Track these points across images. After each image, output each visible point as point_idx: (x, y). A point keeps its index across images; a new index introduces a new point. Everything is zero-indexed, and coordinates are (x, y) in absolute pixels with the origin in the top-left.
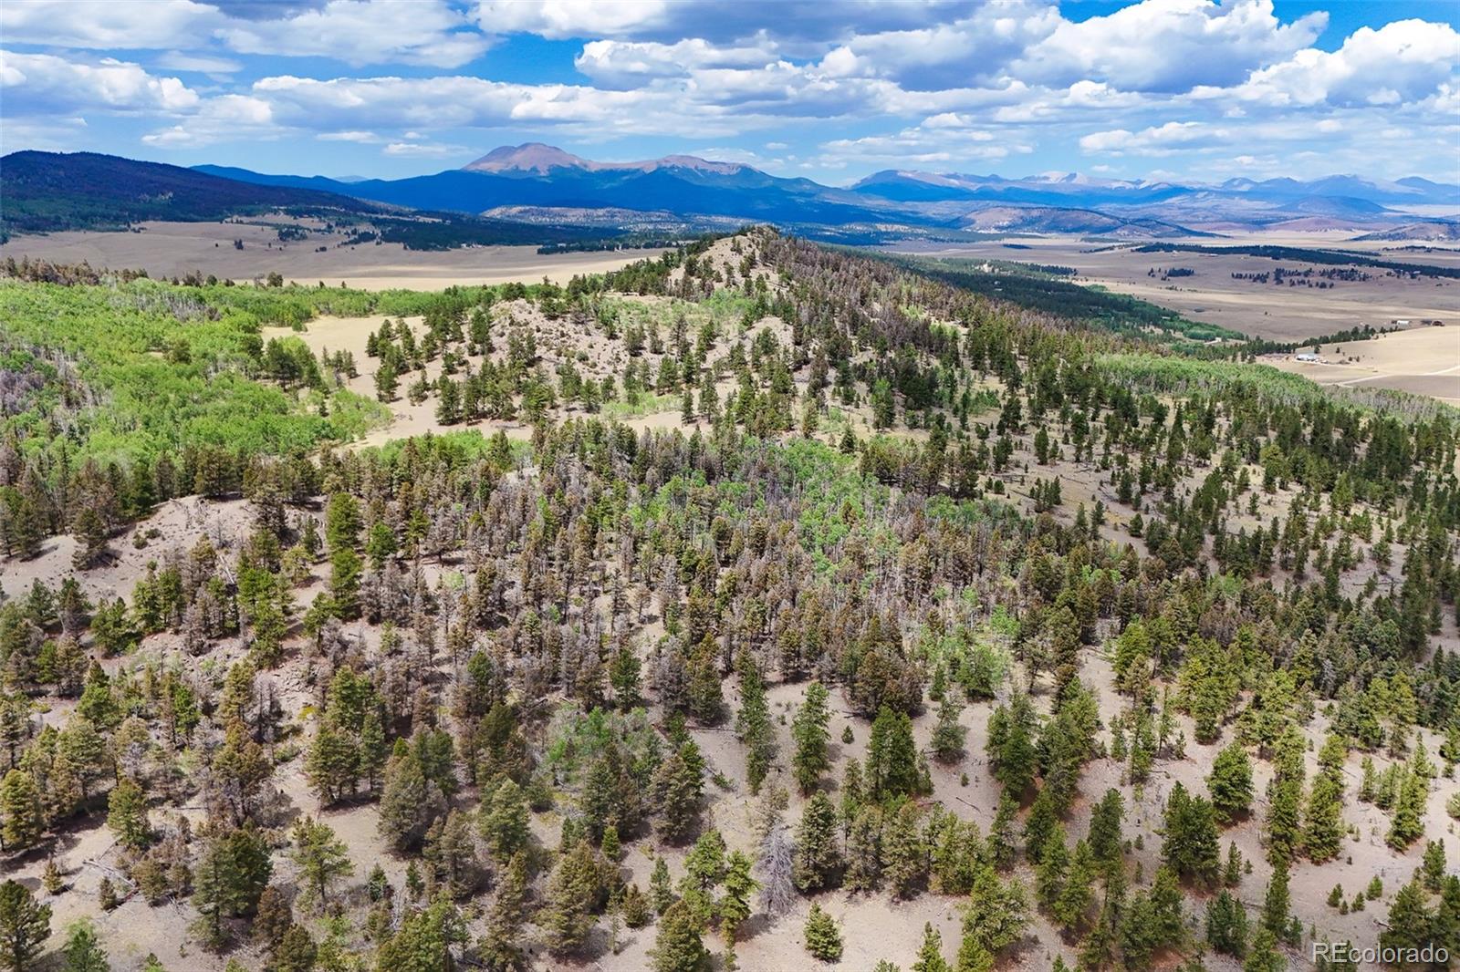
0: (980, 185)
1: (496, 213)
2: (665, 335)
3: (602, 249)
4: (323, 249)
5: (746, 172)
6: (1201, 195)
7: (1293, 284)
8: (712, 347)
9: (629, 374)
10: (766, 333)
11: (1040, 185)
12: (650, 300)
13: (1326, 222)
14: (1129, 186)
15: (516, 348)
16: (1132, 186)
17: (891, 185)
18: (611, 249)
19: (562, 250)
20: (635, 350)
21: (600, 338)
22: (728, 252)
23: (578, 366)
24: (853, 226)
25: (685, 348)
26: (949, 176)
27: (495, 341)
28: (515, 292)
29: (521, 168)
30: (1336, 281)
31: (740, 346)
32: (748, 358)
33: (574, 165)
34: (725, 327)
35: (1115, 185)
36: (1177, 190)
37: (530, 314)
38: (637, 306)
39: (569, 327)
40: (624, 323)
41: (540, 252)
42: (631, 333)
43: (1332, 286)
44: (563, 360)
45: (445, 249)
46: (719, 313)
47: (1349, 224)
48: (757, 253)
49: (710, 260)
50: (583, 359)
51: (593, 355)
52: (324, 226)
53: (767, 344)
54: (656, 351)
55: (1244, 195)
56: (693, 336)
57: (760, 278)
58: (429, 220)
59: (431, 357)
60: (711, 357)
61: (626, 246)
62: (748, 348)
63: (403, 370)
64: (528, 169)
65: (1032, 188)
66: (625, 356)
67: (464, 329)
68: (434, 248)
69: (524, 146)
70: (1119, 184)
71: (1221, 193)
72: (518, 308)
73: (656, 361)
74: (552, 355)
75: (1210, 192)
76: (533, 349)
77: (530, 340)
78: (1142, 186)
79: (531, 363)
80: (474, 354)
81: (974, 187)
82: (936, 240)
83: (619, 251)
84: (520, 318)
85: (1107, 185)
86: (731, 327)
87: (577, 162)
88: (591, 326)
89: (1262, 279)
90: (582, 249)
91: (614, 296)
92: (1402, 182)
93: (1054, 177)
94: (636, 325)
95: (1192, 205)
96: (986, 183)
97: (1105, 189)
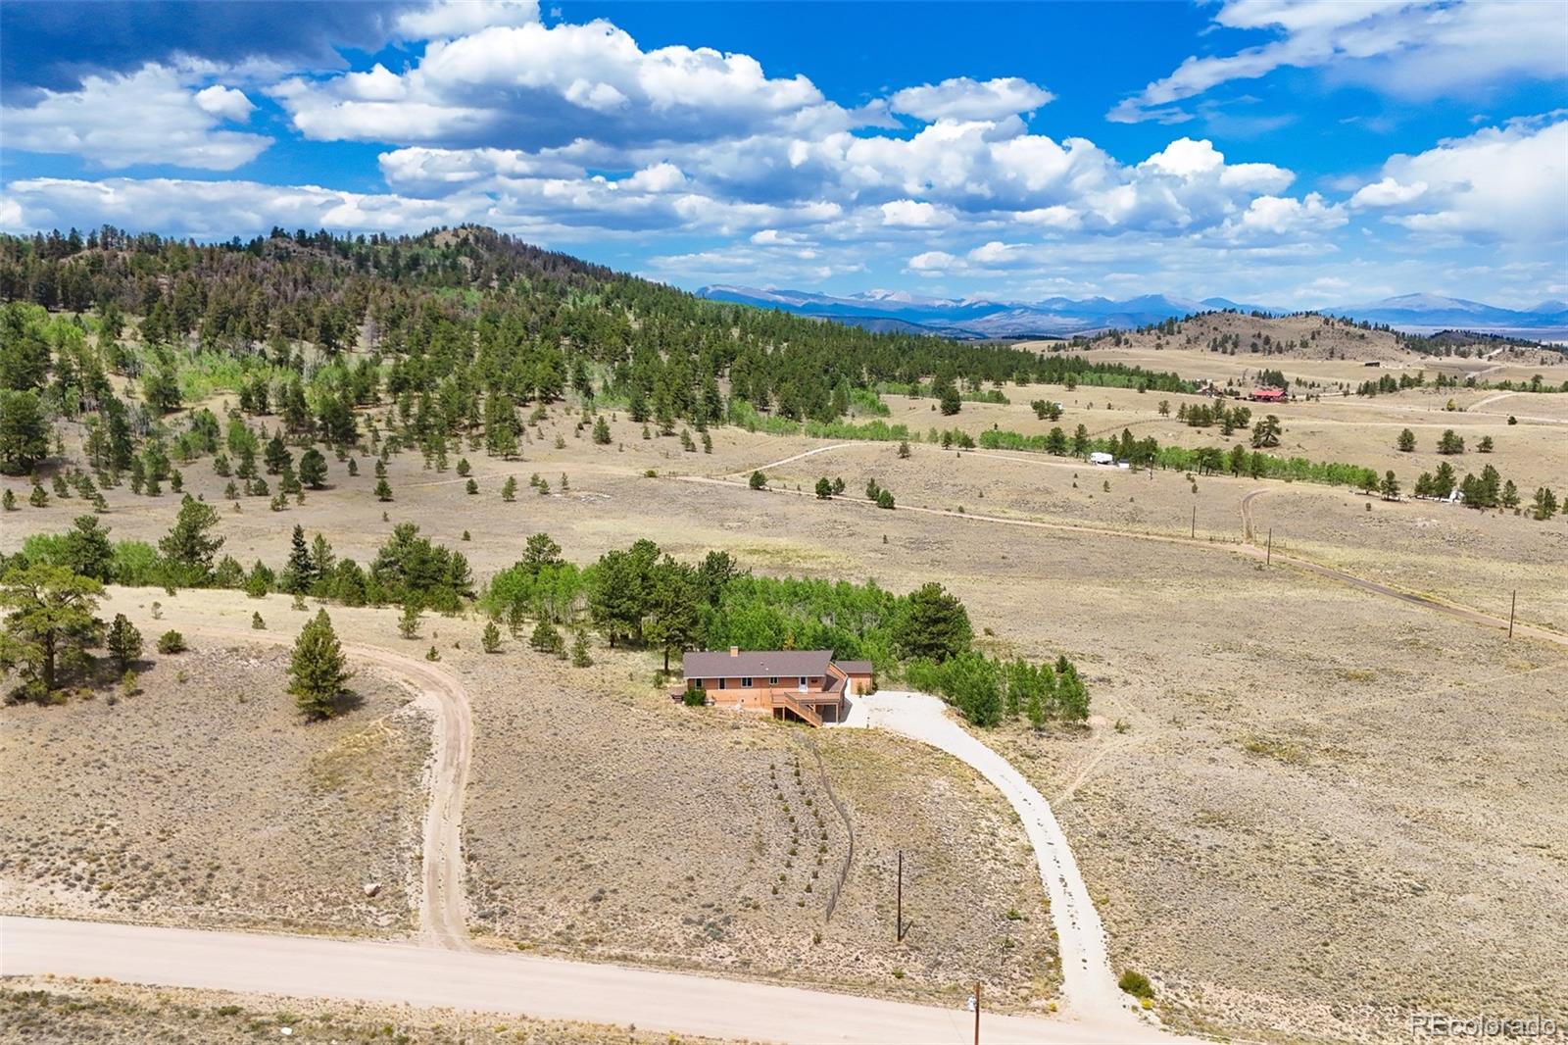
0: (805, 302)
6: (1017, 312)
11: (864, 303)
14: (951, 304)
16: (955, 304)
22: (450, 237)
26: (775, 293)
35: (938, 303)
36: (995, 308)
49: (435, 240)
55: (1057, 312)
65: (856, 306)
70: (942, 302)
71: (1037, 310)
75: (1026, 308)
78: (964, 304)
81: (800, 303)
85: (929, 303)
93: (877, 294)
95: (1007, 321)
96: (812, 300)
97: (928, 306)
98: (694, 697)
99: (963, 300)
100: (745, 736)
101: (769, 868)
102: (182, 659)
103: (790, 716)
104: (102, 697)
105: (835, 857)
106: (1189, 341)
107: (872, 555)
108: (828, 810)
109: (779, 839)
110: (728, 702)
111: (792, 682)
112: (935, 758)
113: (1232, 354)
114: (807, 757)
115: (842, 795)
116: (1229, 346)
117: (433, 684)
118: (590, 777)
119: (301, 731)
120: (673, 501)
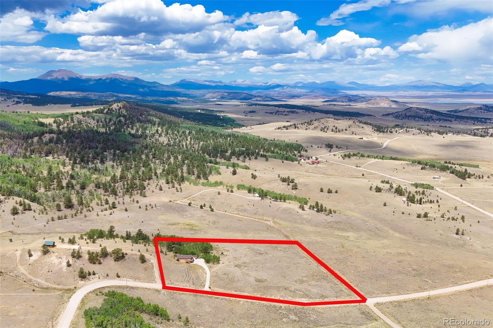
0: (215, 84)
1: (52, 94)
2: (103, 120)
3: (89, 105)
4: (8, 106)
5: (137, 79)
6: (285, 87)
7: (279, 114)
8: (111, 122)
9: (97, 125)
10: (120, 119)
11: (235, 84)
12: (100, 115)
13: (317, 96)
14: (263, 84)
15: (78, 121)
16: (265, 84)
17: (185, 84)
18: (92, 105)
19: (78, 106)
20: (98, 122)
21: (92, 120)
22: (116, 107)
23: (89, 124)
24: (170, 98)
25: (106, 122)
26: (206, 81)
27: (75, 121)
28: (77, 113)
29: (58, 78)
30: (290, 114)
31: (115, 122)
32: (117, 123)
33: (77, 77)
34: (113, 119)
35: (259, 84)
36: (278, 86)
37: (81, 117)
38: (98, 115)
39: (87, 118)
40: (96, 118)
41: (72, 106)
42: (97, 119)
43: (288, 115)
44: (86, 124)
45: (44, 106)
46: (112, 117)
47: (324, 97)
48: (122, 106)
49: (112, 108)
50: (89, 123)
51: (91, 123)
52: (3, 99)
53: (120, 121)
54: (101, 122)
56: (108, 120)
57: (121, 111)
58: (33, 97)
59: (64, 123)
60: (110, 123)
61: (96, 105)
62: (117, 122)
63: (60, 125)
64: (61, 78)
65: (232, 85)
66: (96, 123)
67: (69, 119)
68: (40, 105)
69: (59, 71)
70: (261, 84)
71: (292, 86)
72: (78, 116)
73: (101, 124)
74: (84, 123)
75: (288, 86)
76: (81, 122)
77: (81, 120)
78: (268, 84)
79: (81, 124)
80: (71, 123)
81: (214, 85)
82: (195, 102)
83: (94, 106)
84: (79, 117)
85: (257, 84)
86: (114, 119)
87: (78, 76)
88: (90, 118)
89: (271, 113)
90: (83, 105)
91: (94, 114)
92: (350, 83)
93: (240, 81)
94: (98, 118)
95: (281, 91)
96: (218, 84)
97: (256, 85)
98: (178, 260)
99: (267, 83)
100: (183, 265)
101: (184, 278)
102: (127, 256)
103: (188, 262)
104: (122, 261)
105: (189, 278)
106: (315, 128)
107: (206, 225)
108: (190, 273)
109: (185, 276)
110: (181, 261)
111: (188, 259)
112: (201, 268)
113: (326, 132)
114: (189, 267)
115: (191, 272)
116: (326, 130)
117: (152, 259)
118: (169, 270)
119: (141, 264)
120: (175, 210)
